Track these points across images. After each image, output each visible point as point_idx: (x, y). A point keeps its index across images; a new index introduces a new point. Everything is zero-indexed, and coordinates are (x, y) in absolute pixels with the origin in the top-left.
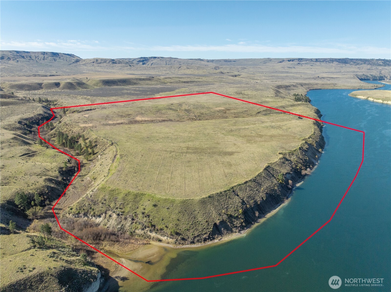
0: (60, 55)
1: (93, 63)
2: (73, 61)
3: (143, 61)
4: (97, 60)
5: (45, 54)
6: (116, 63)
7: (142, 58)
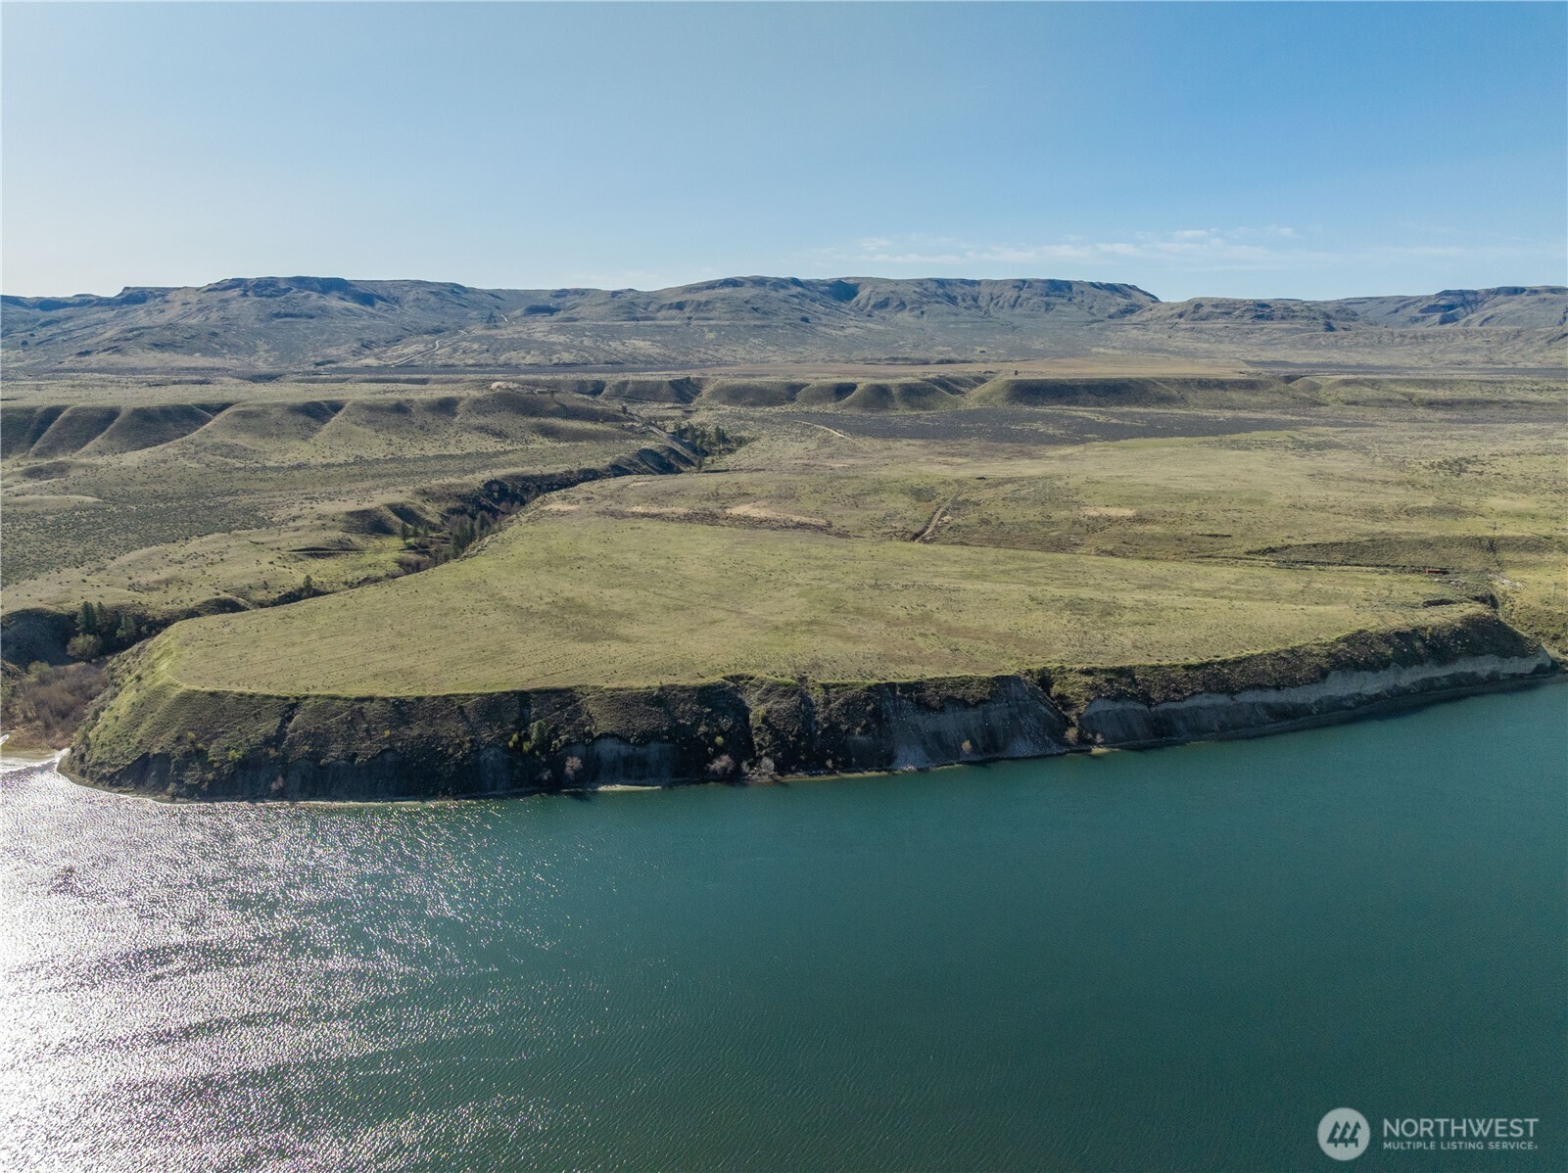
0: (1074, 289)
1: (1181, 316)
2: (1113, 310)
3: (1451, 307)
4: (1198, 306)
5: (1026, 286)
6: (1270, 318)
7: (1447, 293)
